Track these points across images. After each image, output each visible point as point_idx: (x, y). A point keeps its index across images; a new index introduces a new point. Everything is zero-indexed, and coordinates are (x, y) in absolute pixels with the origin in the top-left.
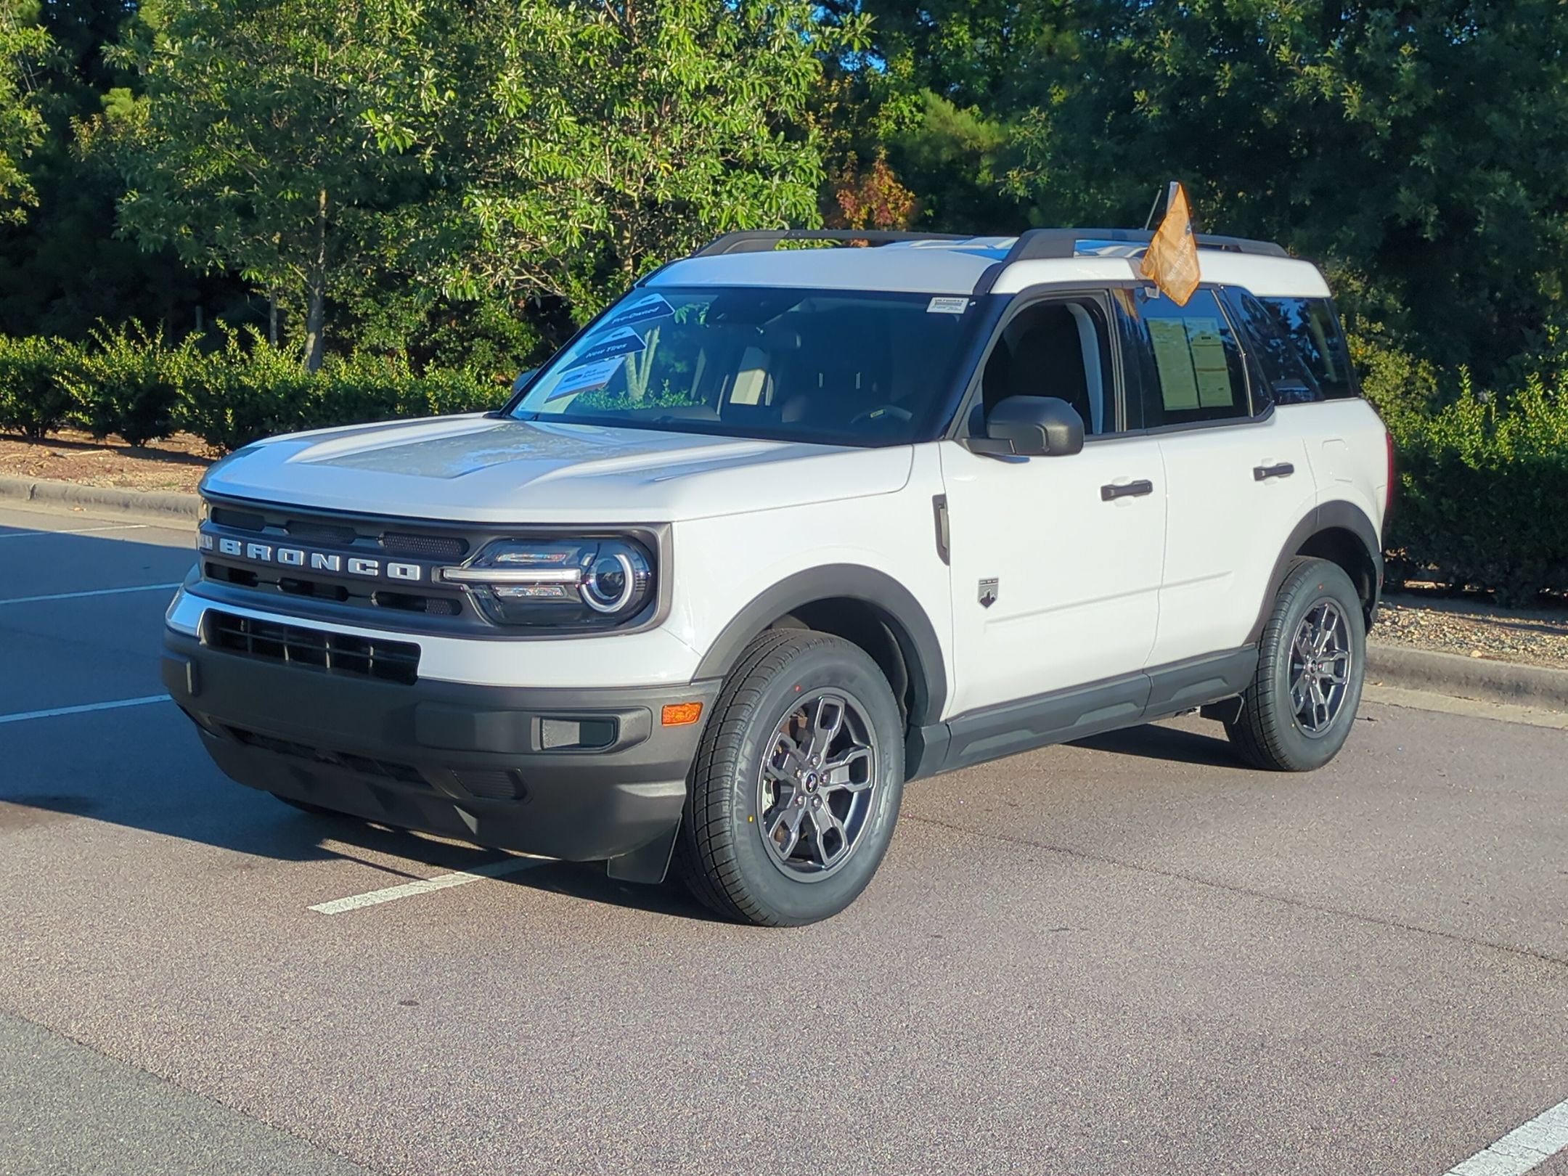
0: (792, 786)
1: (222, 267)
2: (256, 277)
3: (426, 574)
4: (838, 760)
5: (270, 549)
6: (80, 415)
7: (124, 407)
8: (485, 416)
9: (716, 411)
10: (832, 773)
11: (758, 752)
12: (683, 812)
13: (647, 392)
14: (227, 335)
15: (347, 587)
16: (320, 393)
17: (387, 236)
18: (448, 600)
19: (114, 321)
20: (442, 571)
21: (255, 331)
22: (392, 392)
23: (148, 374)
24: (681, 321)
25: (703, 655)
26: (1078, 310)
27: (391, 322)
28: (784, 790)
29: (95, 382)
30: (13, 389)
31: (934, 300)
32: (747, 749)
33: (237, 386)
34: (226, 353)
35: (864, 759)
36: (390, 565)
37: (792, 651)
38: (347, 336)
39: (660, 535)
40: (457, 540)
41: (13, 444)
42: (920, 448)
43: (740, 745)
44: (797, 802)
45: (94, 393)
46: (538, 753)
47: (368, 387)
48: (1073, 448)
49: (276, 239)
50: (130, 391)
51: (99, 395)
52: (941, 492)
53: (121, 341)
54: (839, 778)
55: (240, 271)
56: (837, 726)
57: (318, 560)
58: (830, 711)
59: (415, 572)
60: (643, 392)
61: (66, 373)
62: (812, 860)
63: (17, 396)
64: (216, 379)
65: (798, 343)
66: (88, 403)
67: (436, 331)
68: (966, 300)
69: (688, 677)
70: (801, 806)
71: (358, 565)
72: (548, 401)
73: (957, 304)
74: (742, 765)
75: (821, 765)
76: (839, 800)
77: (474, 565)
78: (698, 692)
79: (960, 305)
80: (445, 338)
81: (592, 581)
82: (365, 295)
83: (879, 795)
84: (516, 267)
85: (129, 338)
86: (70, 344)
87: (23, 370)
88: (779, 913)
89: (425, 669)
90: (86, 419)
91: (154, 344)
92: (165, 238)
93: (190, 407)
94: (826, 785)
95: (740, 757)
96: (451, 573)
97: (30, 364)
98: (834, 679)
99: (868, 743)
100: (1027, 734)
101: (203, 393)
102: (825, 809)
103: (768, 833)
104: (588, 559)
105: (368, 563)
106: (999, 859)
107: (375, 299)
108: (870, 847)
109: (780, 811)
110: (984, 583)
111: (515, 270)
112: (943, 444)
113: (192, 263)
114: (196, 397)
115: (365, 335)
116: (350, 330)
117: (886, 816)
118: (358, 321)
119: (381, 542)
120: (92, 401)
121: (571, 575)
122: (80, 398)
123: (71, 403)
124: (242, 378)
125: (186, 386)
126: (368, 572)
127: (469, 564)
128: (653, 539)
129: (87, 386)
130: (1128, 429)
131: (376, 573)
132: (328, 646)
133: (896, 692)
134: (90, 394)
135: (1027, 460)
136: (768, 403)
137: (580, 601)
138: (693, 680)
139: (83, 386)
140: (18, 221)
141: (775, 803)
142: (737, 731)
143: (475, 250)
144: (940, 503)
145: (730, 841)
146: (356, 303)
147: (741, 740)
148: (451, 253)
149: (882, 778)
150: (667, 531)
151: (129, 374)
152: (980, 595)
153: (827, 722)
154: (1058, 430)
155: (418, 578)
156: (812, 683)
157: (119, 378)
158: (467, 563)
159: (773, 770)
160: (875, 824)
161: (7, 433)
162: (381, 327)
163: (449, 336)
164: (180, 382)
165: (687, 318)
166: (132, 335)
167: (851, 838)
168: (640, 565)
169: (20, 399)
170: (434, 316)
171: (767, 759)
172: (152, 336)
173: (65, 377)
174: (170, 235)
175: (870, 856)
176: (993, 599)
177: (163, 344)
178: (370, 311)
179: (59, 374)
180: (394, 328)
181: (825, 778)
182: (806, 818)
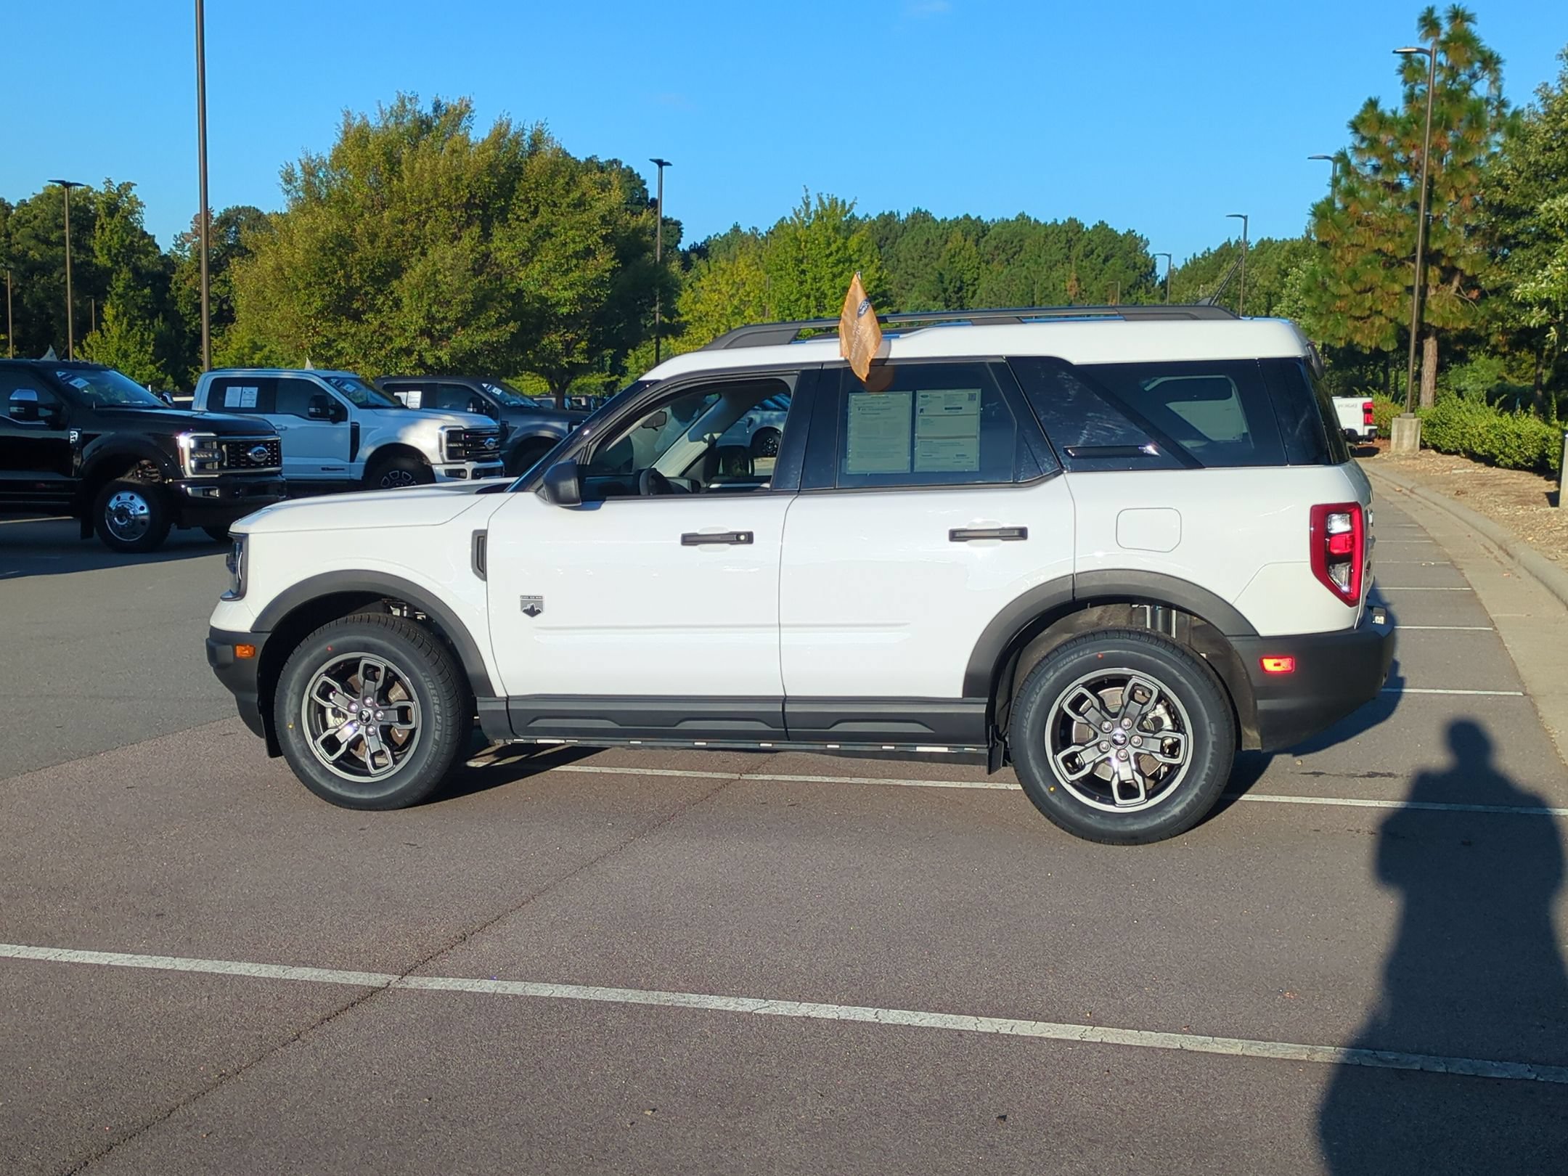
25: (257, 616)
52: (483, 528)
78: (254, 639)
102: (378, 736)
103: (316, 738)
112: (519, 494)
138: (251, 632)
144: (481, 536)
150: (248, 539)
171: (312, 692)
176: (538, 612)
181: (378, 715)
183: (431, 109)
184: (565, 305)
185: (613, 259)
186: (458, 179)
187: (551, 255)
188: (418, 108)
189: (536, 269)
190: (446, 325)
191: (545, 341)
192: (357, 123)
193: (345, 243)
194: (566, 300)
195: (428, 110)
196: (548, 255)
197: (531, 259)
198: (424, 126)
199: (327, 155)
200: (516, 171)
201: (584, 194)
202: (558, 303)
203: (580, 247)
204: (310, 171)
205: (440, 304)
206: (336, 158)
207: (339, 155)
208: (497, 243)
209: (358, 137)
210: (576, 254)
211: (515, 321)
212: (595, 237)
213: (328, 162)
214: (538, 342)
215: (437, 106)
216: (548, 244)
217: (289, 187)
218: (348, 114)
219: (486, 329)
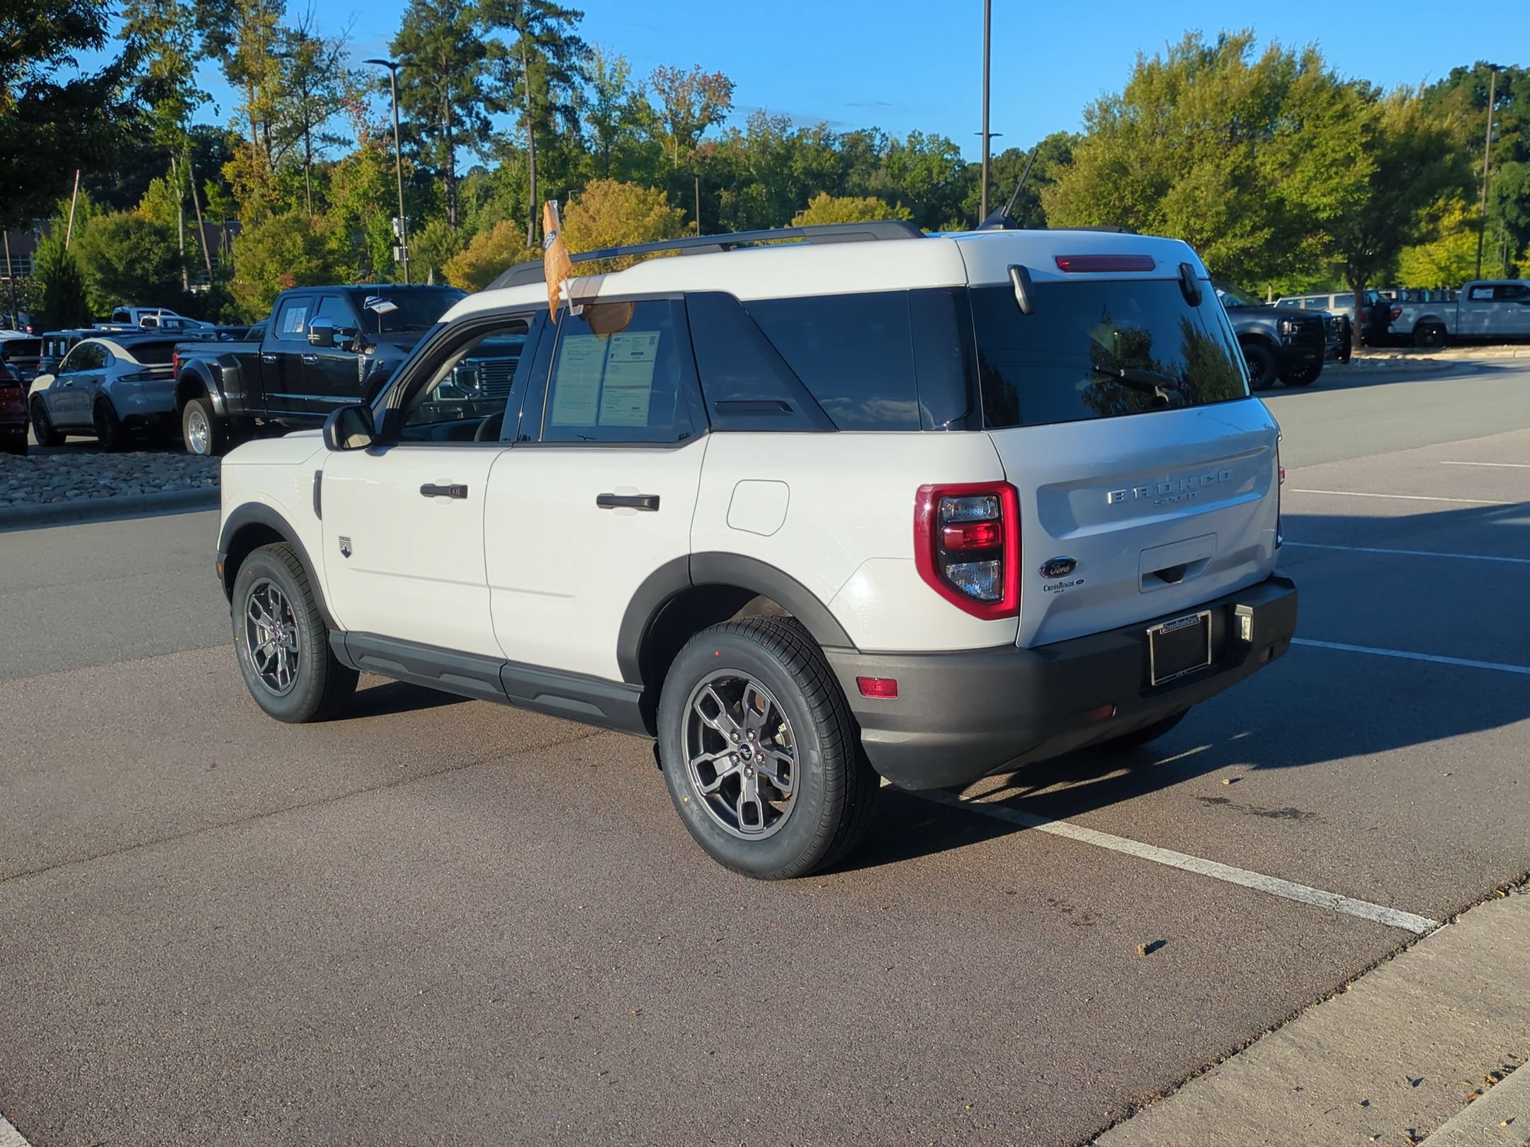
4: (285, 627)
52: (320, 469)
99: (295, 624)
144: (319, 476)
176: (349, 553)
183: (1216, 42)
184: (1324, 210)
185: (1373, 164)
186: (1224, 102)
187: (1311, 165)
188: (1202, 42)
189: (1298, 179)
190: (1205, 235)
191: (1304, 244)
192: (1149, 61)
193: (1121, 168)
194: (1325, 206)
195: (1214, 44)
196: (1308, 166)
197: (1293, 171)
198: (1207, 58)
199: (1121, 94)
200: (1281, 89)
201: (1348, 106)
202: (1317, 209)
203: (1340, 155)
204: (1106, 109)
205: (1198, 216)
206: (1127, 94)
207: (1130, 94)
208: (1261, 159)
209: (1146, 76)
210: (1334, 163)
211: (1269, 228)
212: (1354, 145)
213: (1122, 99)
214: (1297, 245)
215: (1222, 40)
216: (1308, 155)
217: (1091, 124)
218: (1140, 55)
219: (1242, 236)
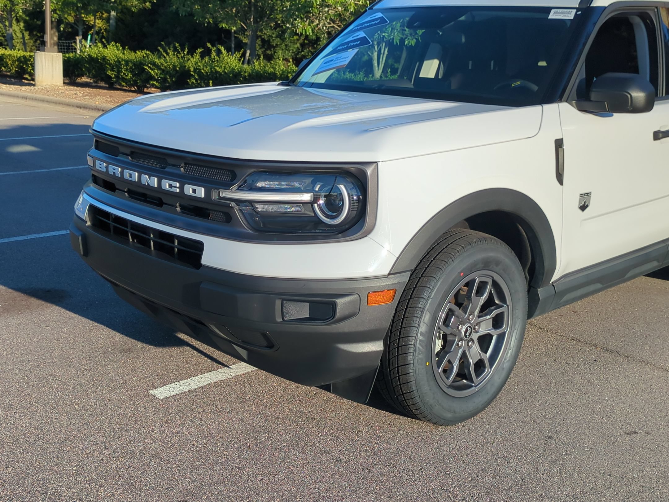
0: (456, 336)
1: (212, 22)
2: (225, 26)
3: (207, 193)
4: (486, 315)
5: (120, 169)
6: (155, 83)
7: (171, 80)
8: (278, 85)
9: (411, 82)
10: (481, 324)
11: (434, 318)
12: (381, 361)
13: (381, 75)
14: (211, 50)
15: (162, 198)
16: (246, 74)
17: (278, 9)
18: (223, 213)
19: (168, 44)
20: (219, 192)
21: (222, 49)
22: (275, 74)
23: (181, 66)
24: (397, 43)
25: (397, 256)
26: (637, 20)
27: (286, 47)
28: (449, 338)
29: (160, 69)
30: (131, 72)
31: (553, 11)
32: (426, 317)
33: (214, 71)
34: (211, 58)
35: (502, 313)
36: (186, 186)
37: (459, 248)
38: (270, 53)
39: (369, 171)
40: (229, 171)
41: (131, 94)
42: (547, 107)
43: (421, 315)
44: (458, 345)
45: (160, 74)
46: (280, 323)
47: (265, 72)
48: (648, 107)
49: (234, 10)
50: (174, 73)
51: (162, 74)
52: (561, 137)
53: (171, 53)
54: (485, 327)
55: (218, 24)
56: (486, 295)
57: (145, 179)
58: (482, 286)
59: (201, 192)
60: (379, 74)
61: (149, 65)
62: (466, 379)
63: (132, 74)
64: (206, 68)
65: (463, 40)
66: (158, 78)
67: (303, 51)
68: (575, 11)
69: (387, 272)
70: (460, 348)
71: (167, 184)
72: (314, 75)
73: (568, 13)
74: (423, 328)
75: (473, 319)
76: (484, 341)
77: (239, 189)
78: (394, 282)
79: (571, 13)
80: (307, 54)
81: (321, 202)
82: (277, 37)
83: (510, 335)
84: (328, 21)
85: (174, 51)
86: (151, 54)
87: (134, 64)
88: (443, 419)
89: (206, 260)
90: (157, 84)
91: (184, 54)
92: (189, 10)
93: (196, 80)
94: (477, 332)
95: (422, 323)
96: (225, 194)
97: (137, 61)
98: (486, 264)
99: (505, 303)
100: (599, 286)
101: (201, 74)
102: (476, 348)
103: (439, 368)
104: (319, 186)
105: (173, 183)
106: (576, 359)
107: (280, 38)
108: (503, 369)
109: (447, 353)
110: (582, 195)
111: (328, 22)
112: (561, 105)
113: (200, 20)
114: (198, 75)
115: (276, 53)
116: (271, 51)
117: (514, 348)
118: (274, 47)
119: (182, 169)
120: (160, 77)
121: (307, 197)
122: (155, 76)
123: (151, 78)
124: (216, 68)
125: (195, 71)
126: (173, 189)
127: (236, 187)
128: (364, 174)
129: (158, 71)
130: (666, 95)
131: (178, 190)
132: (152, 236)
133: (524, 265)
134: (159, 74)
135: (612, 115)
136: (440, 77)
137: (313, 214)
138: (389, 274)
139: (156, 71)
140: (148, 7)
141: (444, 347)
142: (420, 306)
143: (311, 13)
144: (559, 144)
145: (413, 379)
146: (273, 40)
147: (422, 312)
148: (300, 15)
149: (513, 324)
150: (374, 169)
151: (174, 66)
152: (579, 204)
153: (479, 292)
154: (638, 95)
155: (203, 196)
156: (472, 269)
157: (170, 67)
158: (235, 187)
159: (444, 328)
160: (507, 354)
161: (129, 89)
162: (283, 50)
163: (308, 53)
164: (192, 69)
165: (400, 42)
166: (175, 49)
167: (491, 363)
168: (354, 192)
169: (133, 76)
170: (303, 45)
171: (440, 322)
172: (183, 50)
173: (149, 67)
174: (192, 9)
175: (504, 374)
176: (587, 206)
177: (188, 53)
178: (278, 43)
179: (147, 65)
180: (287, 50)
181: (477, 327)
182: (464, 355)
